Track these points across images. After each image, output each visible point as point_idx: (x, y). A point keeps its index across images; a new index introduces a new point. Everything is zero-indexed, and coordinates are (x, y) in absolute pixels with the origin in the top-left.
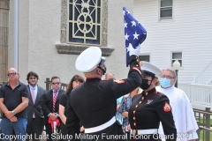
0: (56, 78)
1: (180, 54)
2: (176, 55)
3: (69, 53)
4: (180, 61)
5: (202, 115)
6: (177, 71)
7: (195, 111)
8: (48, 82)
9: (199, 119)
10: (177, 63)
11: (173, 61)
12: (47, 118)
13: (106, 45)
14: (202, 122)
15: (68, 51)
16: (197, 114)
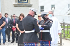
1: (54, 5)
3: (18, 7)
4: (54, 8)
5: (62, 25)
6: (53, 11)
7: (60, 23)
8: (11, 16)
9: (61, 26)
10: (53, 8)
11: (52, 8)
13: (30, 3)
14: (62, 27)
15: (17, 6)
16: (61, 25)
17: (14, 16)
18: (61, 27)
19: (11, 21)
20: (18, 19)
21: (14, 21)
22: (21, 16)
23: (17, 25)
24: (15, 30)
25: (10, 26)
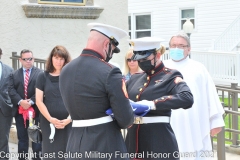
0: (28, 51)
1: (192, 11)
2: (187, 13)
3: (42, 17)
4: (193, 21)
5: (226, 94)
6: (189, 35)
7: (219, 88)
8: (15, 57)
9: (222, 98)
10: (188, 23)
11: (183, 22)
12: (17, 107)
14: (226, 102)
15: (40, 13)
16: (220, 93)
17: (26, 56)
18: (220, 103)
19: (11, 77)
20: (43, 68)
21: (26, 76)
22: (54, 59)
23: (39, 93)
24: (31, 114)
25: (9, 101)
